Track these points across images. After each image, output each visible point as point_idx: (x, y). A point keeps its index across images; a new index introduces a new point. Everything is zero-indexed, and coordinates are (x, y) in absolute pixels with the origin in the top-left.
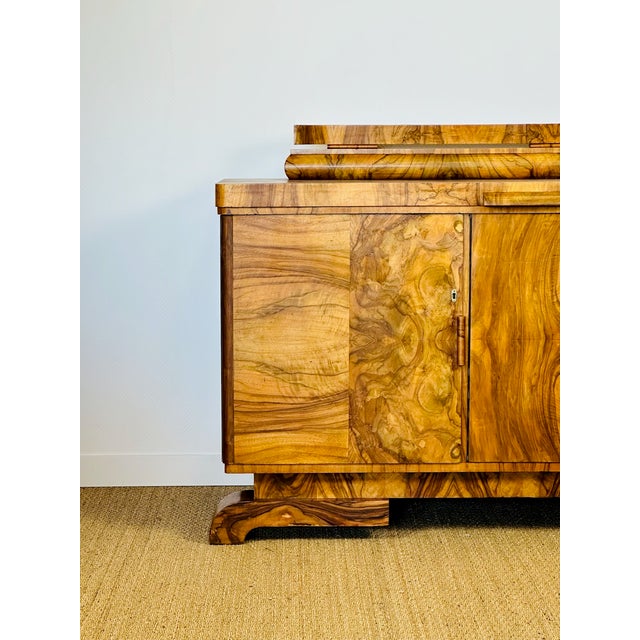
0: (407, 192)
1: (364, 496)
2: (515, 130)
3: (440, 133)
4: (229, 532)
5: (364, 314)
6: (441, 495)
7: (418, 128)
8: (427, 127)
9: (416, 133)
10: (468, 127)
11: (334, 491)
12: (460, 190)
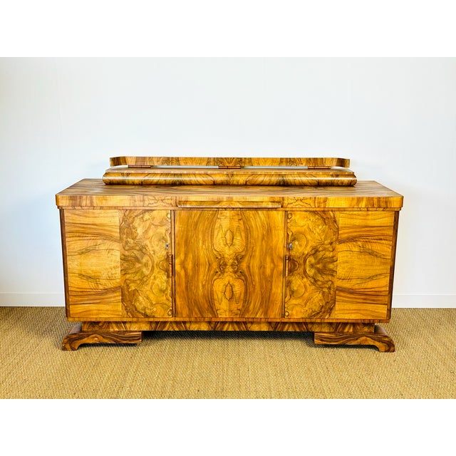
0: (144, 200)
1: (131, 329)
2: (212, 160)
3: (178, 161)
4: (70, 345)
5: (127, 253)
6: (165, 329)
7: (168, 158)
8: (172, 158)
9: (168, 160)
10: (191, 158)
11: (118, 328)
12: (168, 199)
